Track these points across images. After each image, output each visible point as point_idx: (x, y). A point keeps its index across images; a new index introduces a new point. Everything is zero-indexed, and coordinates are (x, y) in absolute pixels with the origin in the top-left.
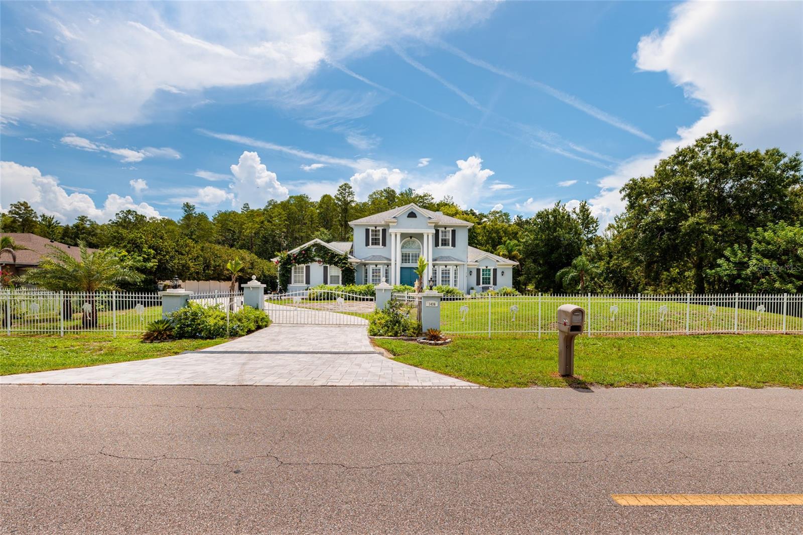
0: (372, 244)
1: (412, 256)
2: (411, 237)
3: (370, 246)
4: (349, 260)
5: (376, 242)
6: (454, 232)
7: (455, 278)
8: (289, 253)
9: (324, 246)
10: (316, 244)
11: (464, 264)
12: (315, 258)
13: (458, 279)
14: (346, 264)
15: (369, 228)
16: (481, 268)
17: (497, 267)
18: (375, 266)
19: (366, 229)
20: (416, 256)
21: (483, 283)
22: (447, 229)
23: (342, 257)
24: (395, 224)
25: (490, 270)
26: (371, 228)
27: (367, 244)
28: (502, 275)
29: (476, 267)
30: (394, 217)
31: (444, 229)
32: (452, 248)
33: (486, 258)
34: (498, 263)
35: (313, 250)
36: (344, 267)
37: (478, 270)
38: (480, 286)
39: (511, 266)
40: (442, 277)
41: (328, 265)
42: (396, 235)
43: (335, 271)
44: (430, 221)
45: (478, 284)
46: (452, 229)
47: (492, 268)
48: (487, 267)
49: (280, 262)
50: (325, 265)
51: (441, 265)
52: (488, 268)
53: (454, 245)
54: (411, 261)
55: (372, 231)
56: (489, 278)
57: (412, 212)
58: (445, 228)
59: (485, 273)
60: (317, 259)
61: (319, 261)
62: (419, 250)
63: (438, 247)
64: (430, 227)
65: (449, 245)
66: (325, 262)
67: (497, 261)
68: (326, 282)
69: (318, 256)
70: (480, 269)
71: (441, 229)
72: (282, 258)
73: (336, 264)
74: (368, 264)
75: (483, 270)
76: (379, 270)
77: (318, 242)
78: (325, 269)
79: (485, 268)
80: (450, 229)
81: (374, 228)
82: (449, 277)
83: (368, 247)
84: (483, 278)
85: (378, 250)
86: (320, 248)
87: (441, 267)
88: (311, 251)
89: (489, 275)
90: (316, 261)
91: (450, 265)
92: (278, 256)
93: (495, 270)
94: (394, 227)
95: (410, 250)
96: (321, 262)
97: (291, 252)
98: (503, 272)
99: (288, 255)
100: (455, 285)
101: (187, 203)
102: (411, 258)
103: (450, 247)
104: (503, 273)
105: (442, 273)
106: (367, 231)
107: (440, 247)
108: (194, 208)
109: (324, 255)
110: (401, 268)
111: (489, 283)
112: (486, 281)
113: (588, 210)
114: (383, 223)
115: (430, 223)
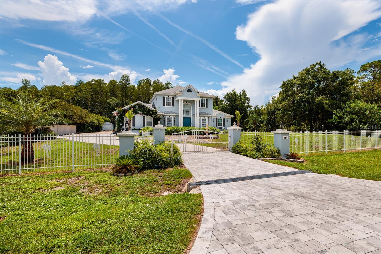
0: (167, 105)
1: (187, 112)
2: (186, 102)
3: (166, 106)
4: (158, 113)
5: (168, 104)
6: (207, 100)
8: (123, 108)
9: (143, 105)
10: (139, 104)
11: (211, 116)
12: (138, 112)
13: (209, 123)
14: (156, 115)
15: (165, 96)
16: (218, 118)
17: (225, 118)
18: (169, 117)
19: (164, 97)
20: (189, 112)
21: (219, 126)
23: (154, 112)
24: (181, 95)
25: (221, 119)
26: (166, 97)
27: (164, 105)
28: (227, 121)
29: (216, 118)
30: (181, 91)
32: (206, 108)
33: (220, 113)
34: (226, 116)
35: (137, 107)
36: (156, 117)
37: (216, 119)
38: (217, 127)
39: (231, 118)
40: (202, 122)
41: (146, 116)
42: (181, 101)
43: (149, 119)
44: (199, 94)
47: (222, 118)
48: (220, 118)
49: (118, 114)
50: (144, 116)
52: (221, 118)
53: (207, 107)
54: (186, 114)
55: (167, 98)
57: (190, 89)
58: (203, 98)
59: (219, 120)
60: (139, 112)
61: (140, 114)
62: (190, 109)
63: (200, 108)
64: (198, 97)
66: (144, 114)
68: (144, 125)
69: (140, 111)
71: (201, 99)
72: (120, 111)
73: (151, 115)
74: (165, 115)
75: (219, 119)
76: (171, 119)
77: (140, 103)
78: (144, 118)
80: (205, 99)
81: (168, 97)
82: (205, 122)
83: (165, 106)
84: (218, 123)
85: (169, 108)
86: (141, 106)
87: (202, 117)
88: (136, 108)
89: (221, 121)
90: (139, 114)
91: (206, 116)
92: (117, 110)
93: (224, 119)
94: (180, 96)
95: (186, 109)
96: (142, 114)
97: (125, 108)
99: (123, 110)
101: (25, 79)
102: (186, 113)
103: (205, 108)
105: (202, 121)
106: (164, 98)
108: (30, 83)
109: (144, 110)
110: (184, 118)
111: (221, 126)
112: (220, 124)
113: (245, 94)
114: (173, 94)
115: (198, 95)
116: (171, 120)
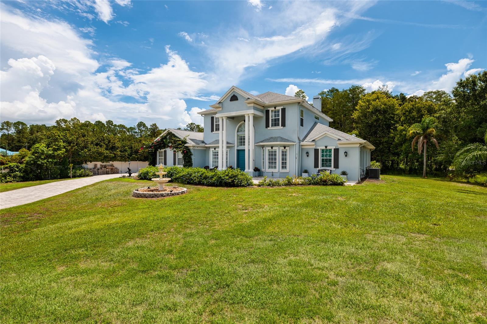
0: (215, 130)
3: (215, 132)
4: (186, 145)
5: (218, 128)
6: (284, 110)
7: (283, 160)
10: (169, 133)
11: (294, 145)
12: (169, 144)
13: (288, 161)
16: (320, 148)
17: (339, 146)
18: (214, 149)
21: (322, 166)
22: (277, 108)
23: (181, 143)
24: (221, 109)
25: (330, 150)
26: (214, 116)
27: (212, 130)
28: (346, 156)
29: (314, 147)
30: (219, 103)
31: (273, 109)
32: (282, 127)
33: (325, 137)
34: (339, 142)
35: (168, 138)
37: (316, 151)
38: (318, 169)
39: (358, 145)
40: (269, 159)
41: (176, 150)
42: (223, 119)
44: (249, 101)
45: (316, 166)
46: (282, 107)
47: (333, 148)
48: (326, 147)
50: (174, 149)
51: (268, 146)
52: (328, 148)
53: (284, 125)
55: (216, 118)
56: (330, 160)
57: (234, 95)
58: (275, 108)
59: (325, 154)
61: (170, 147)
63: (268, 128)
64: (249, 108)
65: (278, 125)
66: (174, 147)
67: (339, 139)
68: (175, 164)
69: (171, 142)
70: (318, 149)
71: (270, 109)
75: (323, 150)
76: (218, 152)
77: (170, 131)
79: (324, 148)
80: (279, 108)
82: (275, 159)
83: (213, 132)
84: (323, 160)
86: (171, 136)
87: (268, 148)
89: (330, 156)
91: (276, 146)
93: (337, 151)
94: (220, 112)
96: (172, 147)
98: (346, 152)
100: (283, 167)
103: (280, 127)
104: (346, 154)
105: (269, 155)
106: (212, 118)
107: (270, 128)
109: (174, 141)
110: (237, 150)
111: (330, 166)
112: (326, 163)
115: (249, 103)
116: (218, 155)
